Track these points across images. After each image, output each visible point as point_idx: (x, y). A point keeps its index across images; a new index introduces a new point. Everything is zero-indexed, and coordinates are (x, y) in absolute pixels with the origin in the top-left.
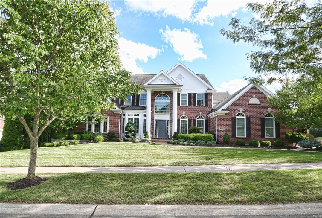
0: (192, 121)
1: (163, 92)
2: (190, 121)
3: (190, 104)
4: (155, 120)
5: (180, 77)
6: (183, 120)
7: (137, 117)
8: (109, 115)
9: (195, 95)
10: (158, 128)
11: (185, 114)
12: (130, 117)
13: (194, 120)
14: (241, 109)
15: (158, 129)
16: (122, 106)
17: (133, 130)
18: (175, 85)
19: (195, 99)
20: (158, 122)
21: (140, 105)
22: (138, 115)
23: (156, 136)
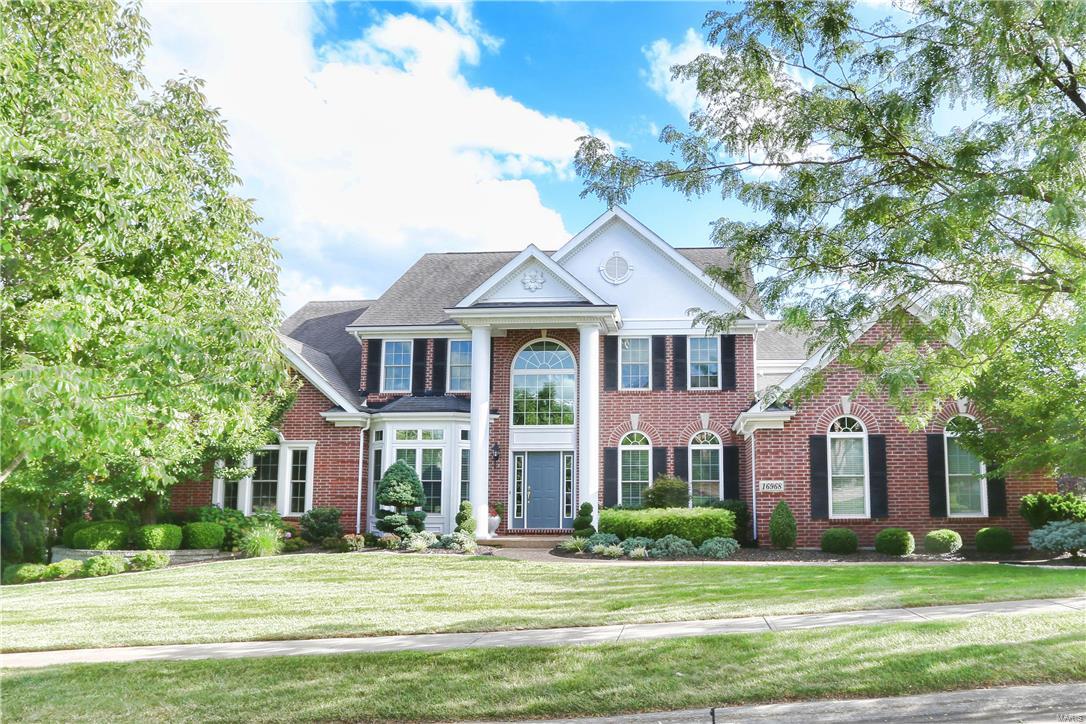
0: (670, 454)
1: (544, 333)
2: (660, 454)
3: (659, 384)
4: (515, 453)
5: (617, 266)
6: (633, 451)
7: (432, 445)
8: (315, 437)
9: (680, 341)
10: (525, 486)
11: (640, 426)
12: (407, 445)
13: (676, 450)
14: (846, 403)
15: (526, 494)
16: (372, 398)
17: (411, 498)
18: (587, 303)
19: (682, 360)
20: (525, 459)
21: (448, 390)
22: (437, 436)
23: (518, 522)
